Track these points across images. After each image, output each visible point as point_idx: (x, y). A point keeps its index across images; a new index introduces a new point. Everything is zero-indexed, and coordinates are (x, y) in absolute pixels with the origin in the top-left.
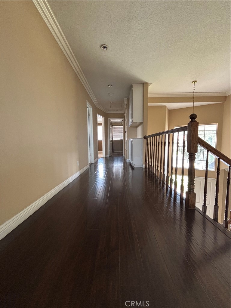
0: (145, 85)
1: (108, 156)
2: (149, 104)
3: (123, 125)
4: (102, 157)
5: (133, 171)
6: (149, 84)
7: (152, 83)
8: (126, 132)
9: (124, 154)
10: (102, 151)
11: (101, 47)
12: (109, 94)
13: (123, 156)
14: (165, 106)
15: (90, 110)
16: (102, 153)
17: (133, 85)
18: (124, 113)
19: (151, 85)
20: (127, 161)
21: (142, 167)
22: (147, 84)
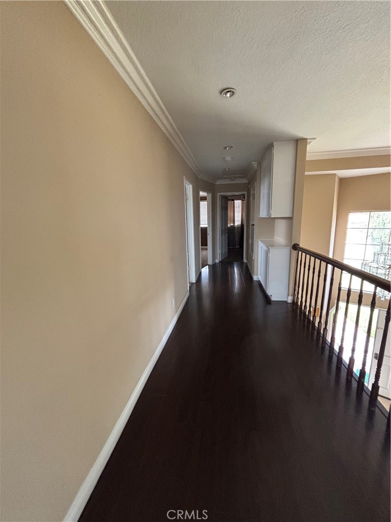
0: (299, 143)
1: (217, 261)
2: (306, 173)
5: (269, 307)
6: (308, 141)
7: (315, 139)
8: (253, 225)
10: (207, 245)
11: (221, 93)
13: (244, 260)
14: (335, 174)
15: (189, 188)
17: (274, 143)
18: (248, 182)
19: (313, 142)
20: (255, 278)
21: (286, 301)
22: (304, 140)
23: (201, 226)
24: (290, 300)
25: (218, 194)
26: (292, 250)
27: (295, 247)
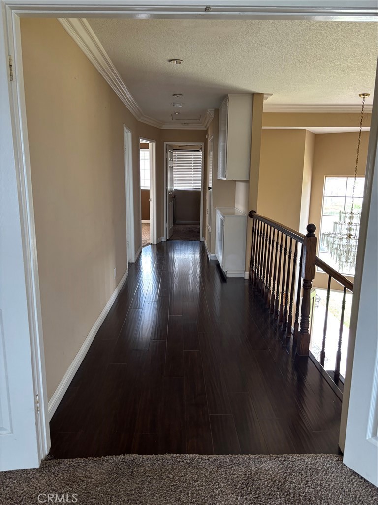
0: (255, 98)
1: (164, 239)
3: (203, 149)
4: (148, 244)
5: (225, 284)
6: (265, 96)
7: (272, 94)
8: (210, 188)
9: (204, 235)
10: (149, 219)
12: (174, 104)
13: (202, 239)
14: (304, 130)
15: (128, 136)
16: (149, 224)
17: (229, 96)
18: (206, 129)
20: (211, 257)
21: (243, 278)
22: (261, 95)
23: (142, 188)
24: (246, 275)
25: (165, 143)
26: (249, 217)
27: (252, 214)
